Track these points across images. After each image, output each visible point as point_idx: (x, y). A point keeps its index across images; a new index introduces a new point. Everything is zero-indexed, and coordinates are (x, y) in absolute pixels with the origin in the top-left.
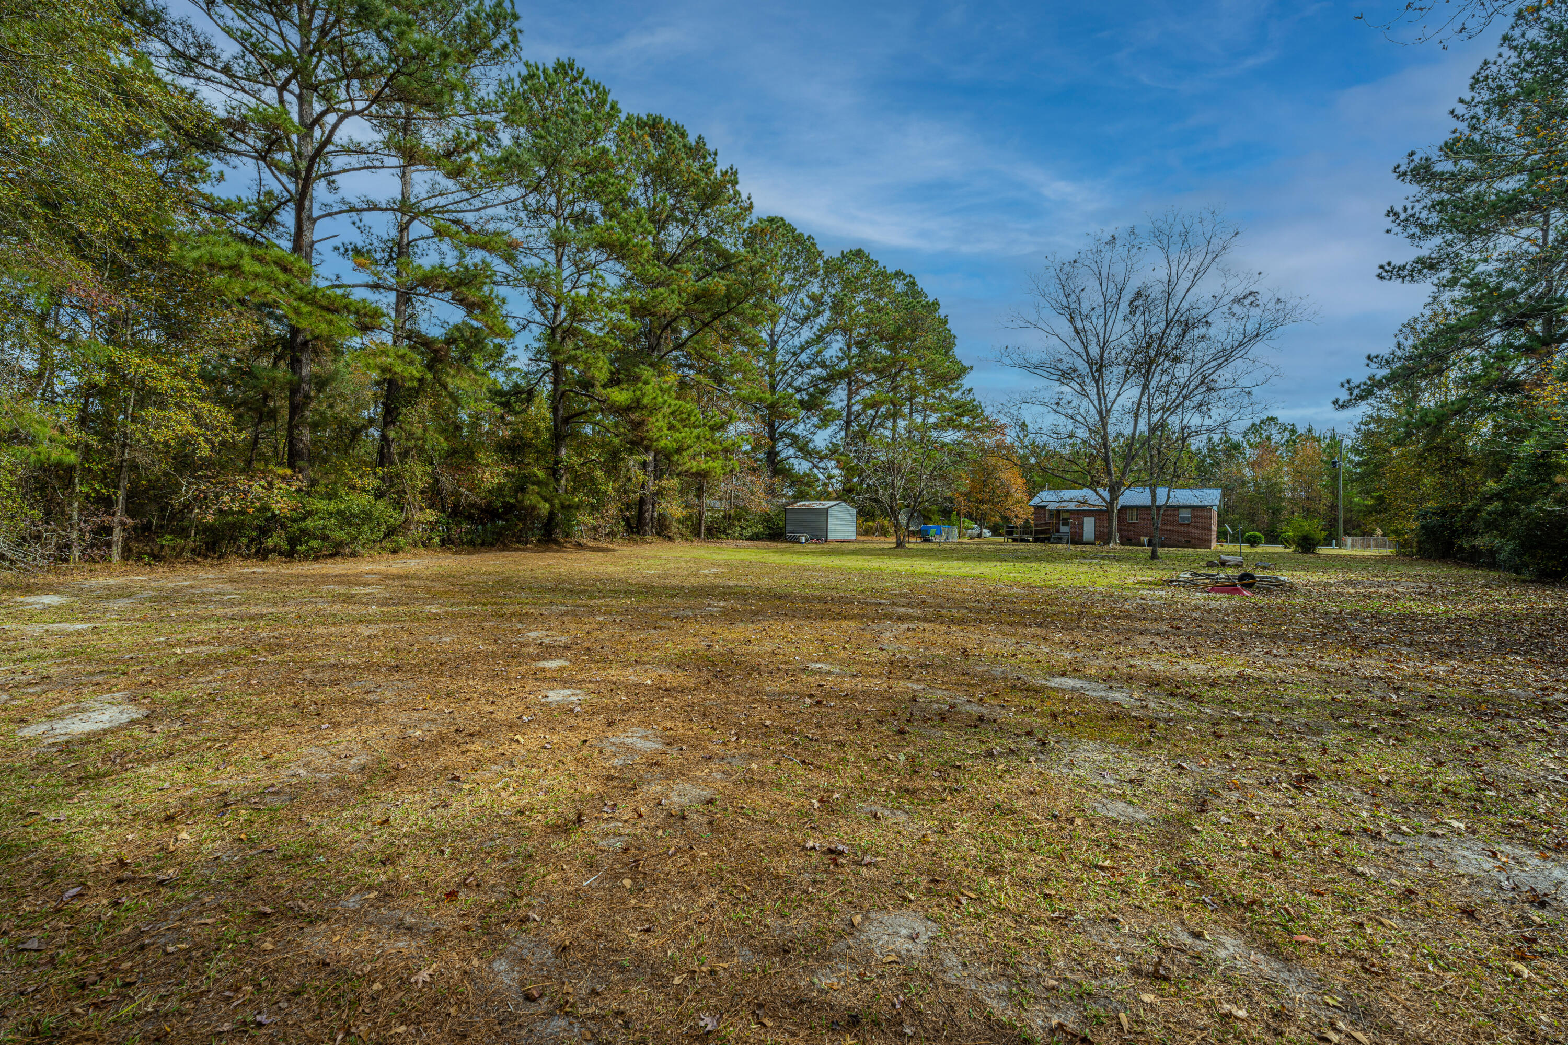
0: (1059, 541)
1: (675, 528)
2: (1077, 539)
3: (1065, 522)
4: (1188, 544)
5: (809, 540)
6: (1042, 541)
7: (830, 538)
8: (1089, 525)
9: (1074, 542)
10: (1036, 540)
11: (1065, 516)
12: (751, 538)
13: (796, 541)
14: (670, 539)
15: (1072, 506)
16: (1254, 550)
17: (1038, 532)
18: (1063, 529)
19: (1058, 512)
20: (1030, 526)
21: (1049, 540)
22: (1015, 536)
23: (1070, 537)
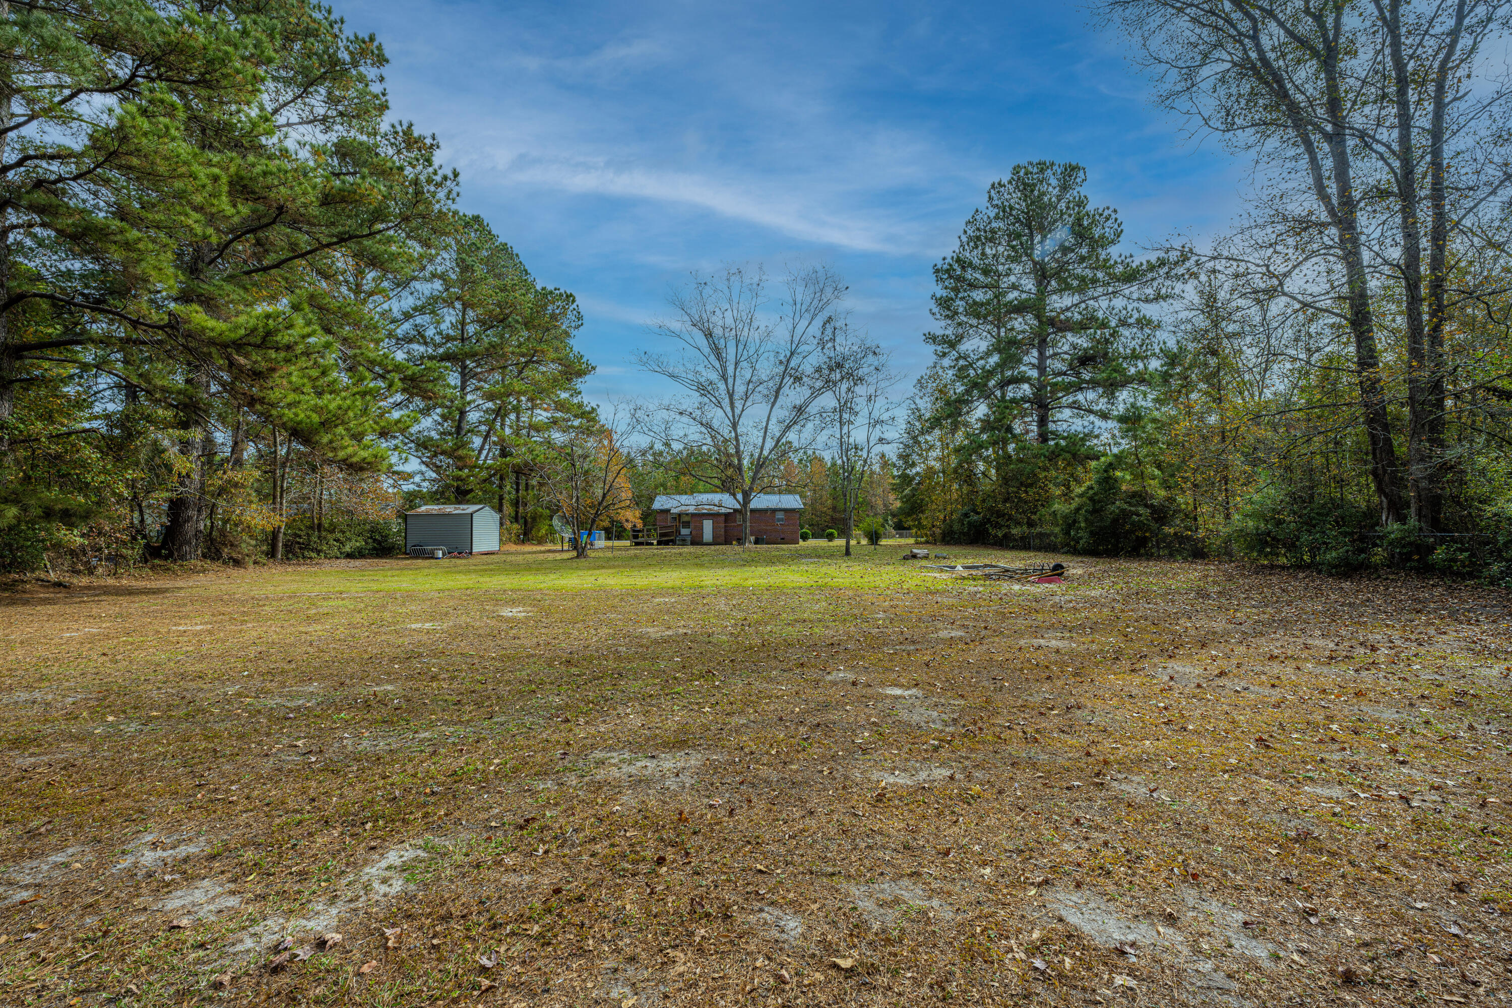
0: (684, 543)
1: (247, 545)
2: (697, 541)
3: (686, 525)
4: (783, 541)
5: (449, 554)
6: (666, 543)
7: (475, 550)
8: (708, 525)
9: (693, 543)
10: (659, 543)
11: (686, 519)
12: (350, 556)
13: (432, 556)
14: (237, 563)
15: (692, 509)
16: (831, 544)
17: (662, 535)
18: (685, 531)
19: (680, 515)
20: (655, 530)
21: (673, 542)
22: (640, 540)
23: (689, 539)
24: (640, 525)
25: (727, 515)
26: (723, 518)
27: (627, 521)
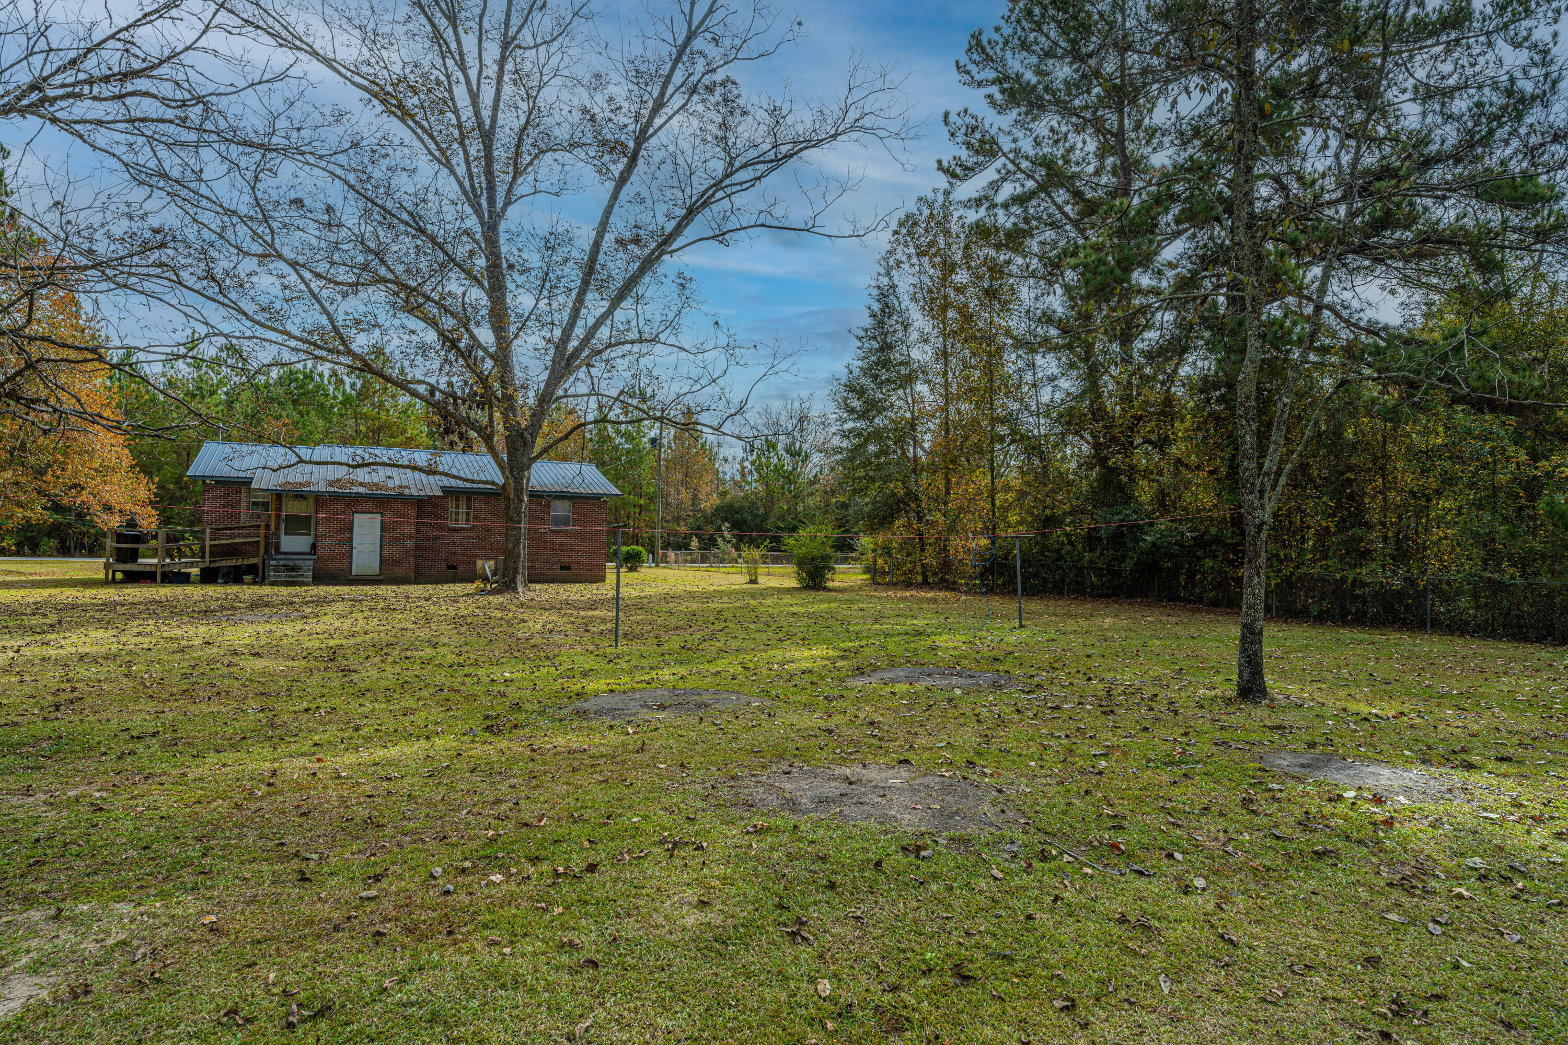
0: (290, 574)
2: (332, 570)
3: (298, 524)
6: (235, 576)
8: (366, 528)
9: (320, 578)
10: (208, 577)
11: (293, 508)
15: (314, 483)
17: (219, 552)
18: (292, 543)
19: (279, 496)
20: (196, 535)
21: (257, 575)
22: (147, 562)
23: (308, 564)
24: (148, 520)
25: (423, 504)
26: (413, 509)
27: (108, 508)
